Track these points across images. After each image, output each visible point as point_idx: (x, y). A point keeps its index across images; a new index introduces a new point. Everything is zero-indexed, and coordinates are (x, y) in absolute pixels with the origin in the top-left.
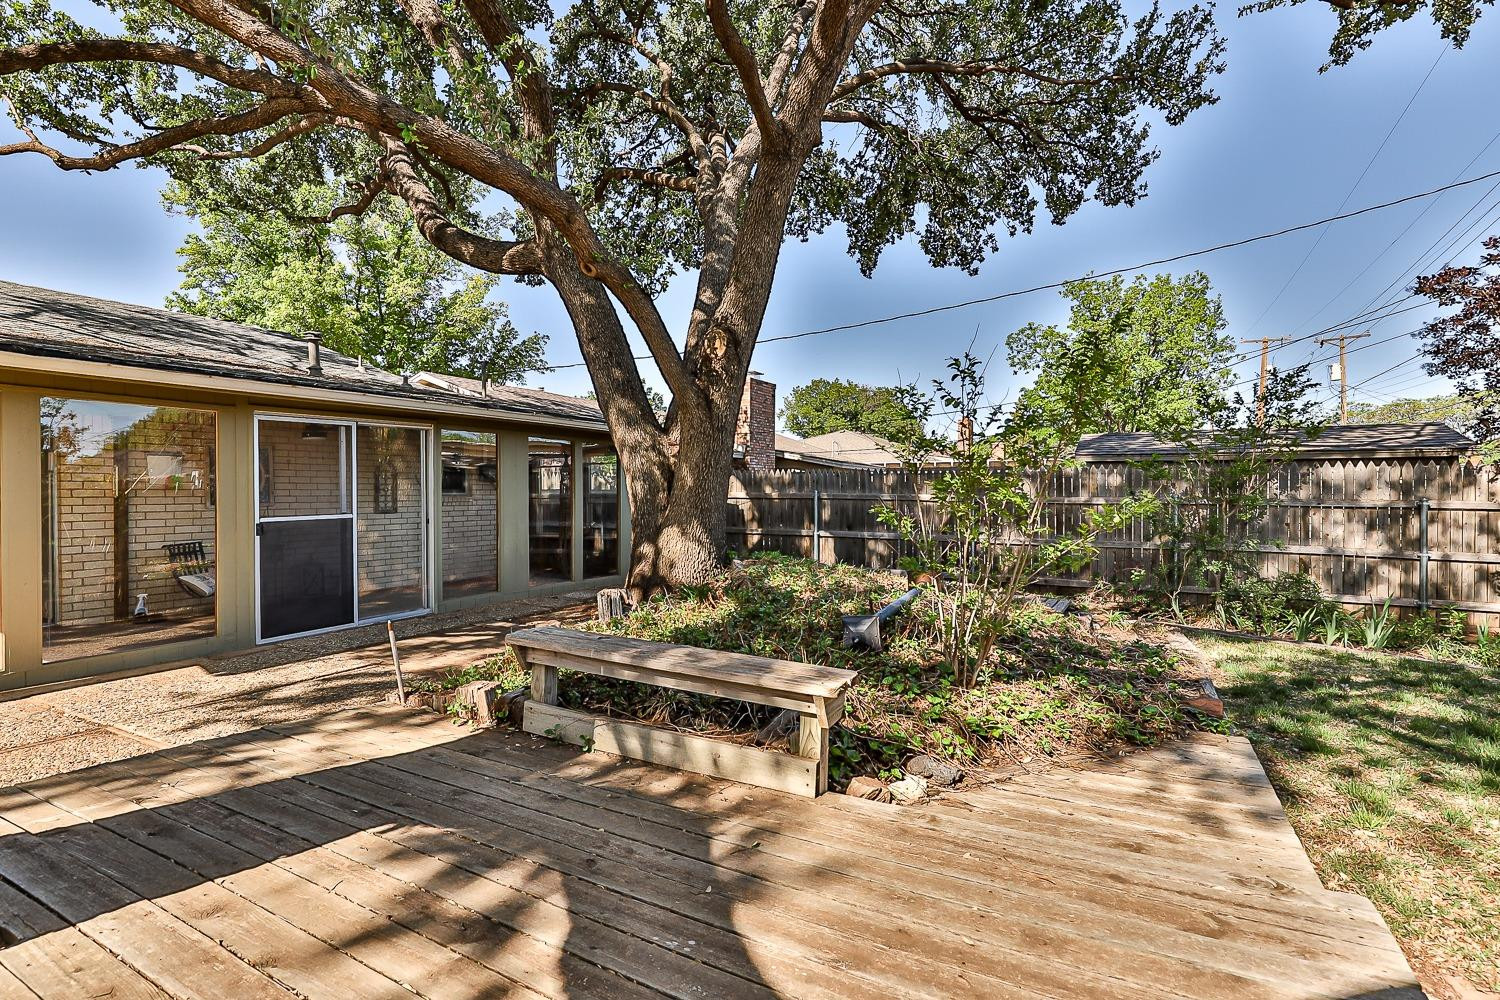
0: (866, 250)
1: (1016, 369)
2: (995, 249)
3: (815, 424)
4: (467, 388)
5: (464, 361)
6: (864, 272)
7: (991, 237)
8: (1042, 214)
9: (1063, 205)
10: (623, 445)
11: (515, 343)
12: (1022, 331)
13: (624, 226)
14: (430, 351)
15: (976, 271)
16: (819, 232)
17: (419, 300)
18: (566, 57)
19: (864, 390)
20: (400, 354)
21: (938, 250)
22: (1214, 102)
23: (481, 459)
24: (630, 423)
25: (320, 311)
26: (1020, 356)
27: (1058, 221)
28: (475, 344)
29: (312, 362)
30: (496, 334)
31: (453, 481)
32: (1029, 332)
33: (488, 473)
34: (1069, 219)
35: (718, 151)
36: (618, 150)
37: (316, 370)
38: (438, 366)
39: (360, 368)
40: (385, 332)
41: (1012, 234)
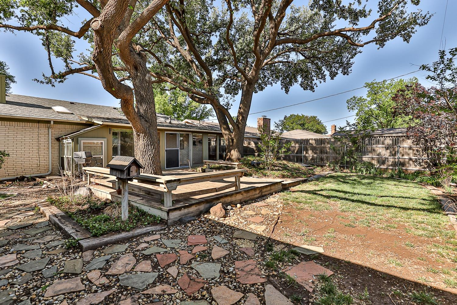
0: (286, 87)
1: (349, 110)
2: (317, 86)
3: (291, 127)
4: (196, 122)
5: (195, 115)
6: (286, 93)
7: (316, 83)
8: (328, 77)
9: (333, 75)
10: (224, 133)
11: (206, 110)
12: (352, 99)
13: (230, 85)
14: (187, 113)
15: (314, 91)
16: (276, 83)
17: (185, 102)
18: (216, 53)
19: (306, 117)
20: (180, 114)
21: (305, 86)
22: (361, 53)
23: (199, 139)
24: (225, 129)
25: (164, 106)
26: (351, 106)
27: (332, 79)
28: (197, 111)
29: (170, 121)
30: (202, 108)
31: (194, 143)
32: (354, 99)
33: (201, 142)
34: (335, 78)
35: (247, 72)
36: (228, 70)
37: (170, 123)
38: (189, 117)
39: (176, 121)
40: (177, 109)
41: (320, 83)
